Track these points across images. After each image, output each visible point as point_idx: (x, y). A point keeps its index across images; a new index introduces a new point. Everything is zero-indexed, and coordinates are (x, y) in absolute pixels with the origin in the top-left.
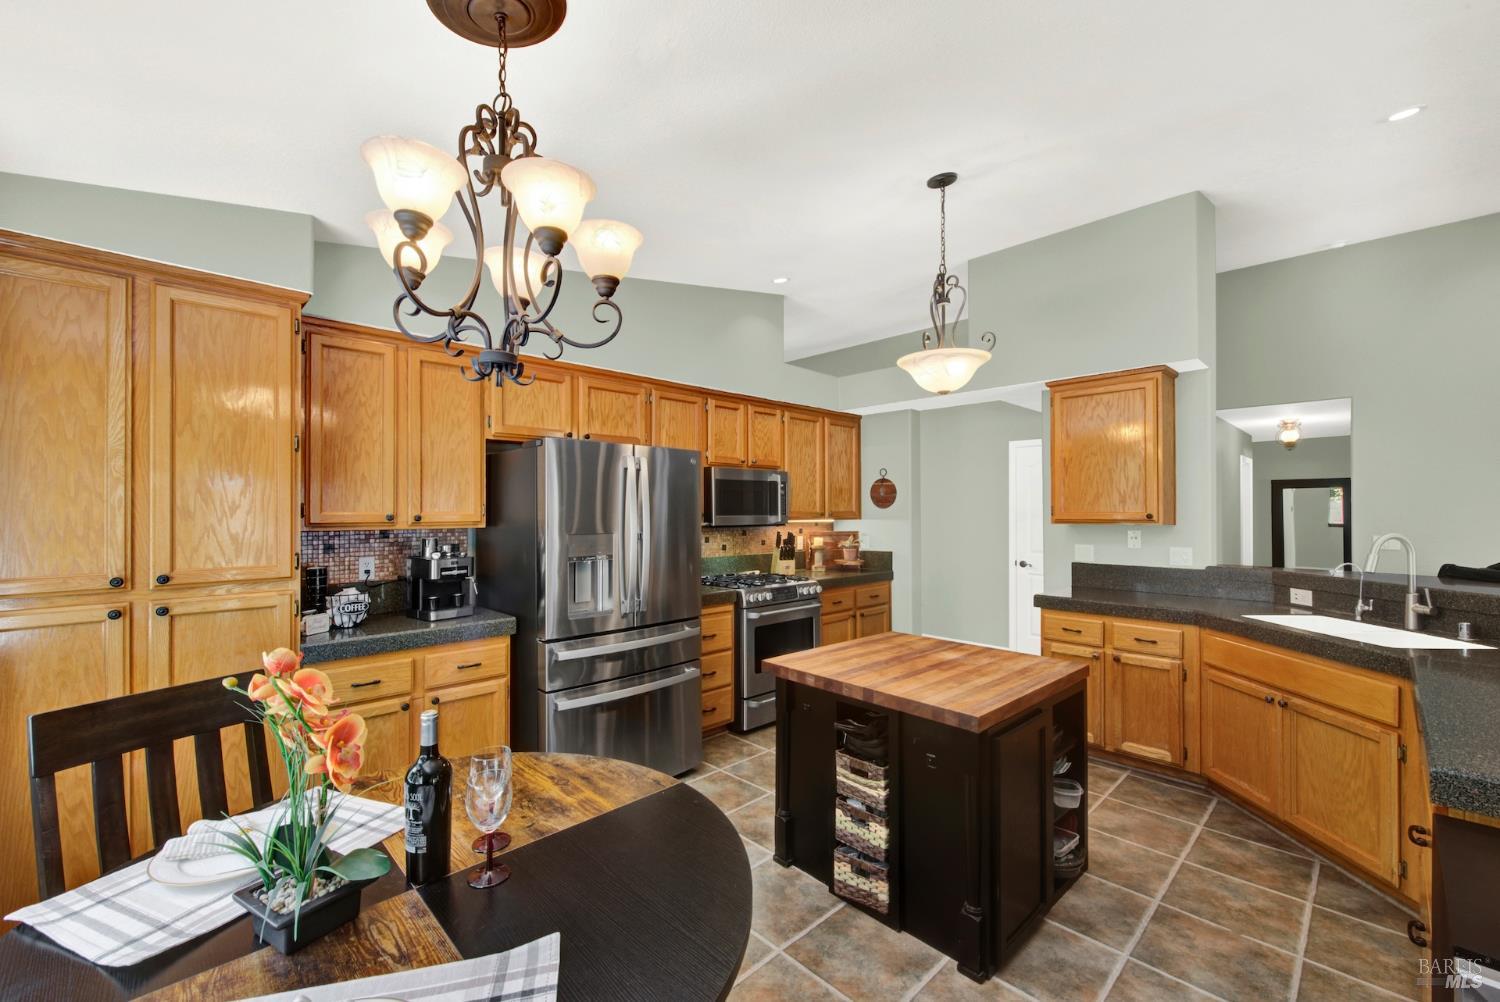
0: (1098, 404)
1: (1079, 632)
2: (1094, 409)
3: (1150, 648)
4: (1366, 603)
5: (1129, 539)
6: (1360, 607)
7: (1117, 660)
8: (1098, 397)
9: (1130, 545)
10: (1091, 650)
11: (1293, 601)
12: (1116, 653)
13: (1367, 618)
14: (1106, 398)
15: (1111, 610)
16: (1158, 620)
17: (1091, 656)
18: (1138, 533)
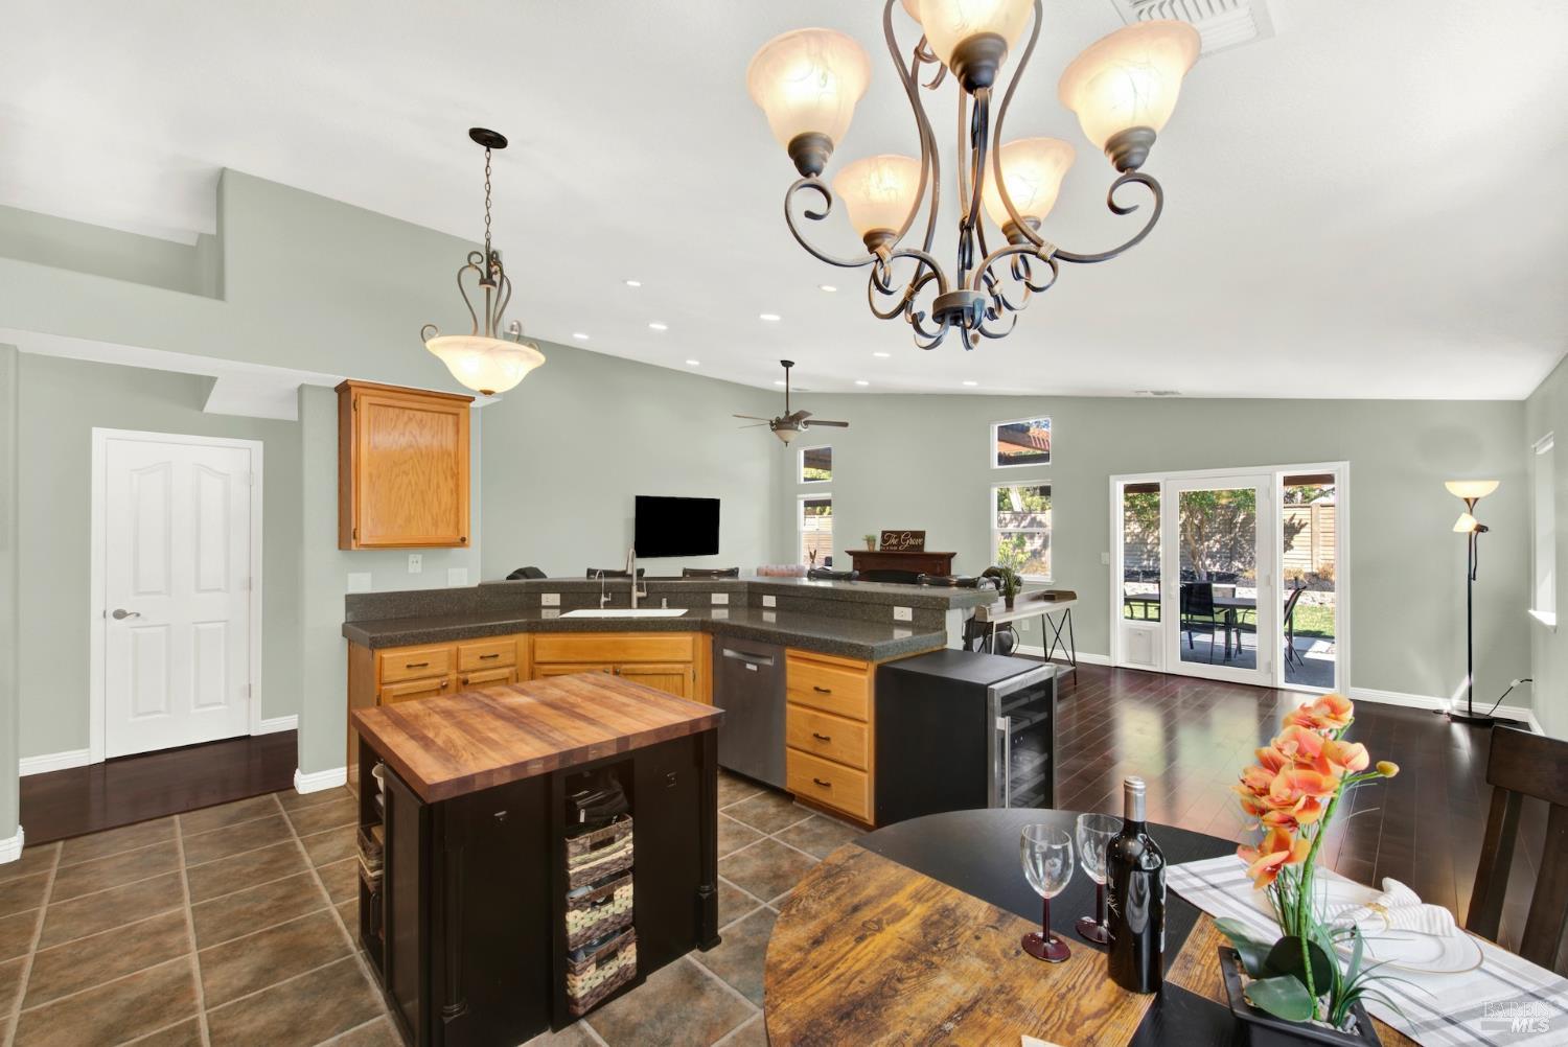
0: (410, 419)
1: (425, 665)
2: (406, 424)
3: (490, 663)
4: (606, 596)
5: (410, 563)
6: (603, 599)
7: (465, 682)
8: (412, 412)
9: (411, 570)
10: (437, 681)
11: (544, 603)
12: (462, 677)
13: (608, 605)
14: (419, 414)
15: (458, 634)
16: (499, 635)
17: (439, 686)
18: (419, 557)
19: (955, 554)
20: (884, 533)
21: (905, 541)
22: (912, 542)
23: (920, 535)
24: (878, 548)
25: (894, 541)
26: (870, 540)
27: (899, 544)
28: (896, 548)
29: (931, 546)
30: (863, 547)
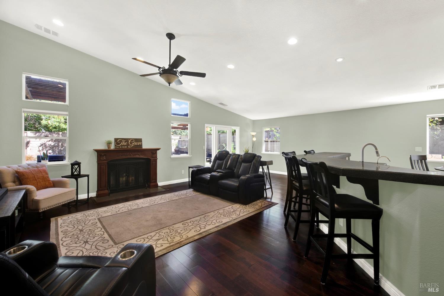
19: (158, 149)
20: (116, 140)
21: (131, 143)
22: (136, 144)
23: (140, 140)
24: (112, 147)
25: (124, 143)
26: (109, 143)
27: (128, 145)
28: (126, 147)
29: (146, 145)
30: (102, 147)
